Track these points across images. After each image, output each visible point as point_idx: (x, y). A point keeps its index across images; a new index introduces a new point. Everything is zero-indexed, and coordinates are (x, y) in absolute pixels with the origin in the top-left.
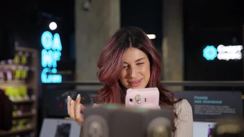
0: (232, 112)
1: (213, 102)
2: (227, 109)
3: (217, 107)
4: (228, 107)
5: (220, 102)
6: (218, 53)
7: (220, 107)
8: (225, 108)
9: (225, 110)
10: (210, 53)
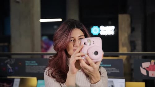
0: (117, 72)
1: (106, 65)
2: (114, 70)
3: (108, 68)
4: (115, 68)
5: (110, 65)
6: (100, 30)
7: (110, 68)
8: (113, 69)
9: (113, 71)
10: (96, 31)
